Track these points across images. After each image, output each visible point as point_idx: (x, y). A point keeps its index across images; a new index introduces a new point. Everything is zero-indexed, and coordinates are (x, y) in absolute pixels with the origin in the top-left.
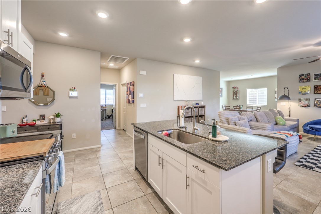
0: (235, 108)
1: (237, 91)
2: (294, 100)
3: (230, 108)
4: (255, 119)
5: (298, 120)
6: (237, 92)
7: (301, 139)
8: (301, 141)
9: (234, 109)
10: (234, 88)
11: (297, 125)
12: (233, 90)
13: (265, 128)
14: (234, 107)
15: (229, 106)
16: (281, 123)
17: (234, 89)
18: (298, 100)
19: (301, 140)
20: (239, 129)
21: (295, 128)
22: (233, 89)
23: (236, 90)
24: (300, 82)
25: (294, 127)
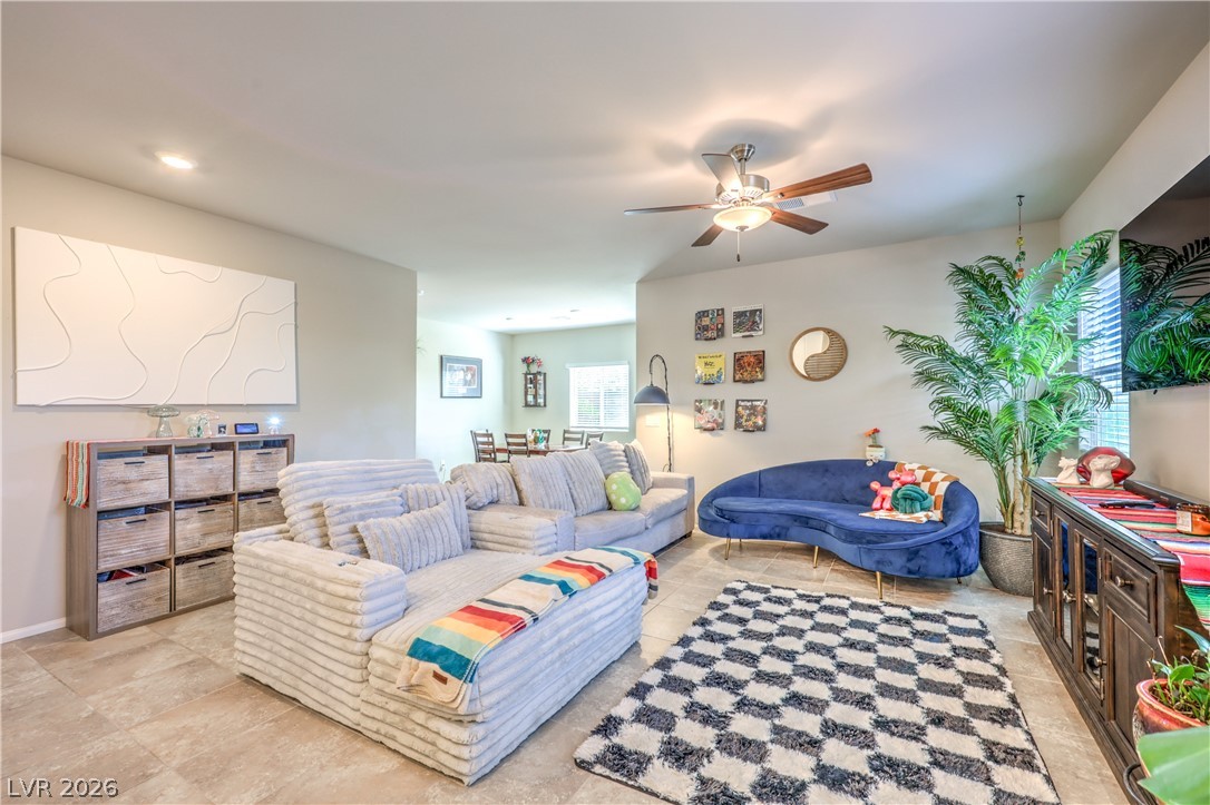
0: (510, 440)
1: (539, 373)
2: (681, 404)
3: (492, 443)
4: (515, 492)
5: (690, 482)
6: (539, 377)
7: (655, 578)
8: (655, 588)
9: (509, 444)
10: (526, 360)
11: (685, 503)
12: (524, 368)
13: (526, 538)
14: (507, 436)
15: (491, 435)
16: (623, 500)
17: (528, 367)
18: (692, 409)
19: (654, 582)
20: (330, 580)
21: (679, 512)
22: (525, 365)
23: (534, 369)
24: (697, 339)
25: (673, 510)
